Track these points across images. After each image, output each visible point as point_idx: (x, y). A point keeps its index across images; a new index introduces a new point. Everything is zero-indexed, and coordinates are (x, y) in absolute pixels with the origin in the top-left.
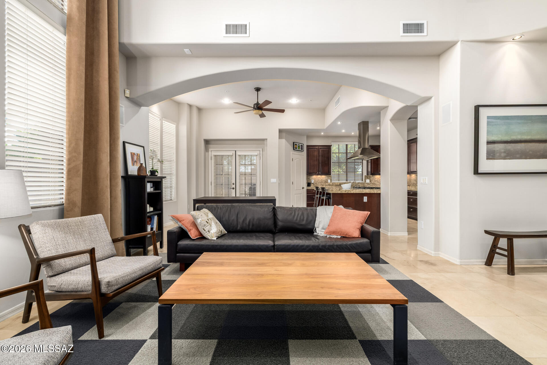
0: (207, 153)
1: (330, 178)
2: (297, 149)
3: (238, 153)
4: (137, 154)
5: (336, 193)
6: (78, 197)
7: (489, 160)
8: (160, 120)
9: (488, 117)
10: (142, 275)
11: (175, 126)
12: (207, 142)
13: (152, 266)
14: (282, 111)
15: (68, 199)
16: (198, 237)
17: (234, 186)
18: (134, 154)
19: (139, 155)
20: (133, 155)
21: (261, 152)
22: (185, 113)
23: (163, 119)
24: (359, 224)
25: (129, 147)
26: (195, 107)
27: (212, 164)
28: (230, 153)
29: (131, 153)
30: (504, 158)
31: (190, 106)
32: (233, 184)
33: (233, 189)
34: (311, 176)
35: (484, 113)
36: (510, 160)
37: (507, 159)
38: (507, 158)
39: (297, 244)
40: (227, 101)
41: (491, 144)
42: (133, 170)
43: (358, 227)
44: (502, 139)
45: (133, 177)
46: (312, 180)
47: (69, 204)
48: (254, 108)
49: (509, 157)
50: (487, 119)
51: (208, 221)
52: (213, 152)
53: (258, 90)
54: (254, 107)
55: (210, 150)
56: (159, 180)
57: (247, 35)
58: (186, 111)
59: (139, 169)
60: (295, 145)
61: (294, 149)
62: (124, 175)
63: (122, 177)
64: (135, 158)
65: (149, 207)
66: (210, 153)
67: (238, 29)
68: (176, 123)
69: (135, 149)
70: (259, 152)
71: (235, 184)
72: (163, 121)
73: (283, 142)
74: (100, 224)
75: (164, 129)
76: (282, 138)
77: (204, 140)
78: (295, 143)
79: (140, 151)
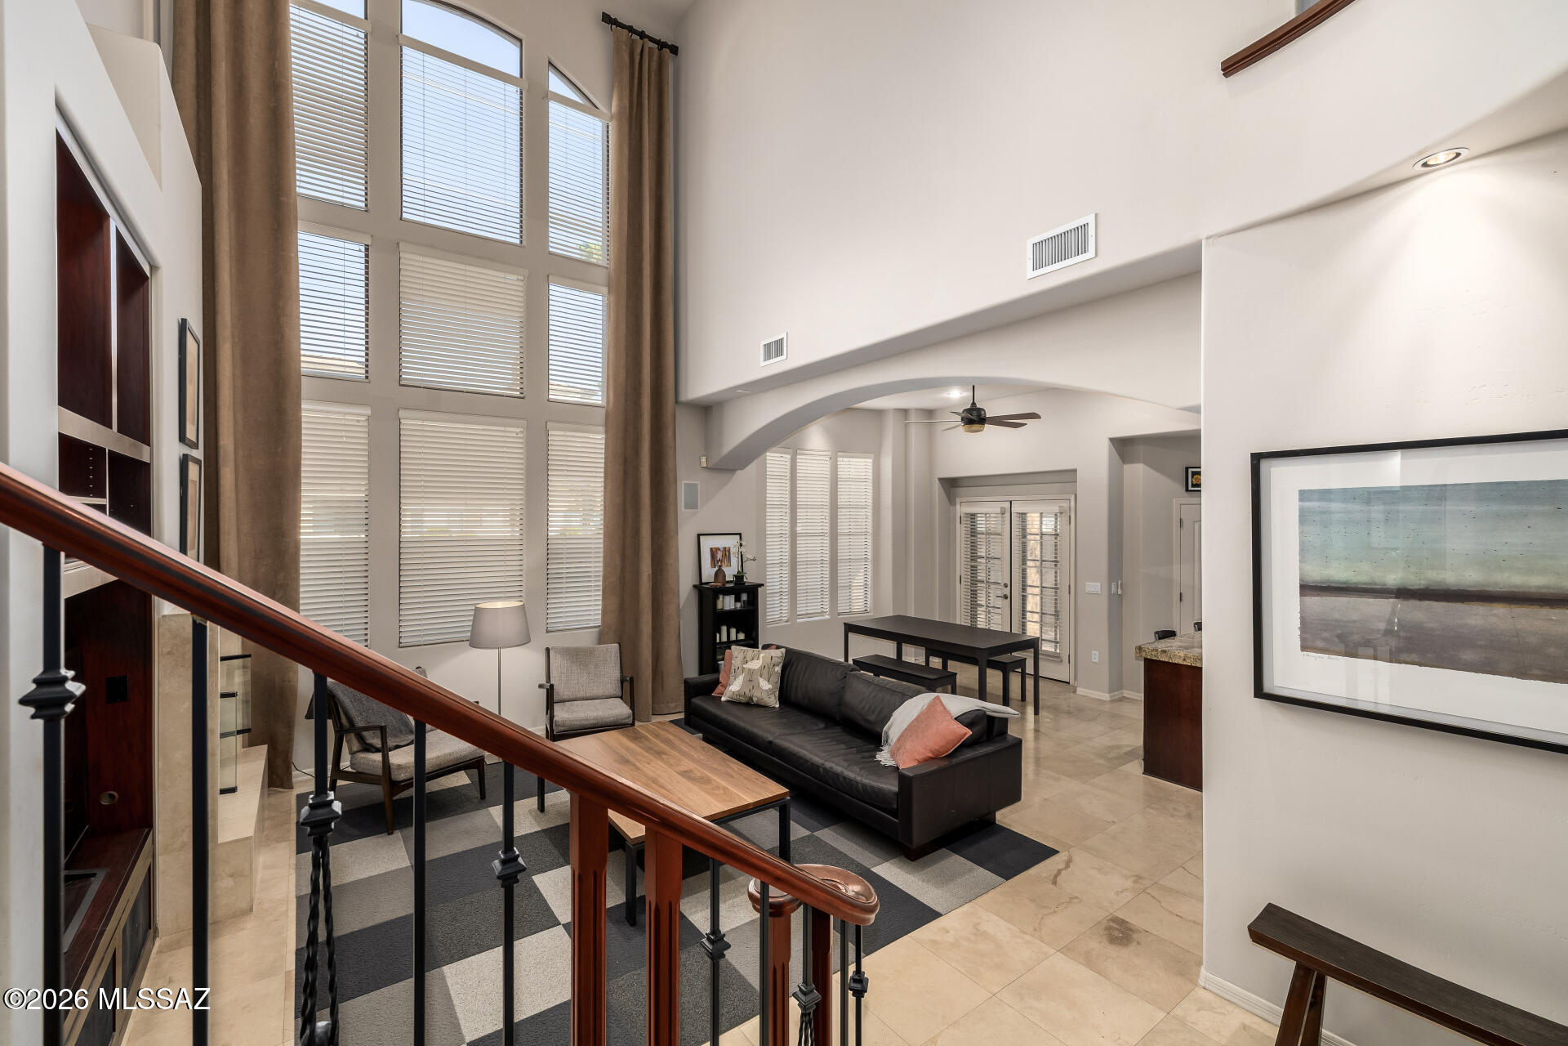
0: (951, 508)
3: (1017, 508)
4: (725, 548)
6: (610, 619)
7: (1314, 654)
8: (831, 458)
9: (1304, 495)
11: (870, 461)
15: (603, 621)
17: (1007, 591)
18: (718, 549)
19: (727, 549)
20: (713, 552)
21: (1072, 504)
23: (839, 454)
24: (924, 751)
25: (708, 544)
26: (915, 411)
27: (961, 531)
28: (997, 508)
29: (711, 549)
30: (1394, 657)
31: (905, 413)
32: (1006, 586)
33: (1005, 598)
35: (1284, 480)
36: (1423, 668)
37: (1407, 663)
38: (1404, 656)
41: (1319, 595)
42: (708, 575)
43: (917, 757)
44: (1377, 581)
45: (708, 585)
47: (602, 628)
49: (1414, 657)
50: (1300, 500)
52: (966, 505)
54: (963, 418)
55: (958, 501)
56: (754, 590)
57: (784, 357)
58: (891, 428)
59: (716, 574)
60: (1192, 477)
61: (1190, 488)
62: (697, 583)
63: (694, 586)
64: (719, 555)
65: (737, 632)
66: (958, 506)
67: (775, 349)
68: (872, 455)
69: (720, 542)
70: (1065, 504)
71: (1009, 586)
72: (839, 459)
73: (1137, 472)
74: (611, 656)
75: (842, 474)
76: (1132, 462)
77: (940, 479)
78: (1190, 470)
79: (730, 542)
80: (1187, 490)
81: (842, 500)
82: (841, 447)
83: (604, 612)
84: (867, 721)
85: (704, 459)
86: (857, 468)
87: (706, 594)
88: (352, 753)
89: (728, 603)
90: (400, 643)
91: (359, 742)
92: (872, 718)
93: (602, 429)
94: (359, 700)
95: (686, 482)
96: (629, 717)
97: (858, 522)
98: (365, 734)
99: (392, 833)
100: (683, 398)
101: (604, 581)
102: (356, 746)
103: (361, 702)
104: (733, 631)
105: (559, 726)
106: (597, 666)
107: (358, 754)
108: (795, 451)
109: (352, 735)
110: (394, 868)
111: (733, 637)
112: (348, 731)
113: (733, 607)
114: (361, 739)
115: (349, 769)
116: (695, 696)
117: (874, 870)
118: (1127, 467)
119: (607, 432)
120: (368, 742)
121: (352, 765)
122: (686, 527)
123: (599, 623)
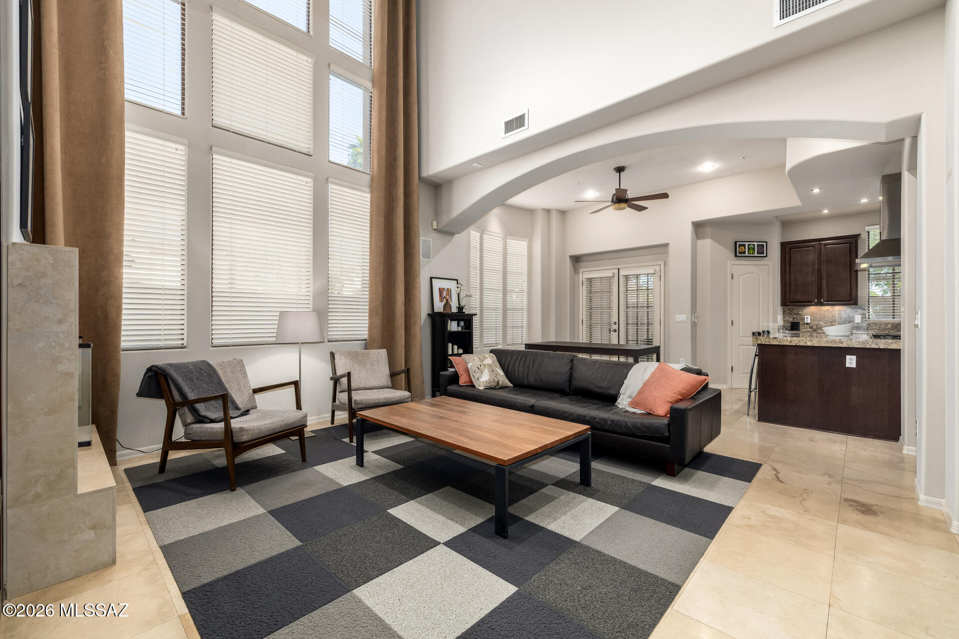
0: (576, 276)
1: (860, 311)
2: (747, 254)
3: (622, 273)
4: (448, 289)
5: (768, 343)
6: (377, 333)
8: (503, 239)
10: (386, 404)
11: (526, 243)
12: (576, 260)
13: (397, 399)
14: (665, 196)
15: (370, 335)
16: (469, 384)
17: (616, 327)
18: (444, 289)
19: (449, 290)
20: (441, 291)
21: (662, 268)
22: (540, 222)
23: (508, 237)
25: (437, 284)
26: (554, 211)
27: (583, 292)
28: (609, 274)
29: (439, 289)
31: (548, 211)
32: (615, 323)
33: (615, 331)
34: (802, 307)
39: (566, 410)
40: (591, 194)
42: (439, 307)
45: (439, 314)
46: (806, 317)
47: (370, 339)
48: (612, 201)
51: (479, 367)
52: (586, 273)
53: (620, 170)
54: (612, 199)
55: (581, 271)
56: (469, 318)
57: (525, 128)
58: (540, 220)
59: (445, 306)
60: (739, 248)
61: (738, 255)
62: (430, 312)
63: (428, 314)
64: (445, 294)
65: (458, 349)
66: (581, 275)
67: (517, 123)
68: (527, 240)
69: (445, 284)
70: (657, 268)
71: (617, 324)
72: (508, 240)
73: (707, 244)
74: (382, 358)
75: (509, 250)
76: (704, 238)
77: (570, 256)
78: (738, 243)
79: (452, 285)
80: (736, 256)
81: (509, 269)
82: (509, 232)
83: (371, 328)
84: (600, 387)
85: (435, 223)
86: (518, 247)
87: (438, 320)
88: (186, 425)
89: (453, 326)
90: (212, 343)
91: (193, 415)
92: (604, 384)
93: (368, 190)
94: (191, 379)
95: (423, 238)
96: (409, 397)
97: (518, 282)
98: (200, 407)
99: (234, 490)
100: (425, 174)
101: (370, 305)
102: (190, 418)
103: (193, 381)
104: (456, 347)
105: (357, 404)
106: (372, 365)
107: (192, 425)
108: (483, 231)
109: (186, 409)
110: (251, 515)
111: (456, 352)
112: (182, 404)
113: (456, 330)
114: (195, 412)
115: (183, 440)
116: (449, 385)
117: (653, 483)
118: (699, 242)
119: (372, 192)
120: (201, 414)
121: (186, 435)
122: (425, 270)
123: (366, 337)
